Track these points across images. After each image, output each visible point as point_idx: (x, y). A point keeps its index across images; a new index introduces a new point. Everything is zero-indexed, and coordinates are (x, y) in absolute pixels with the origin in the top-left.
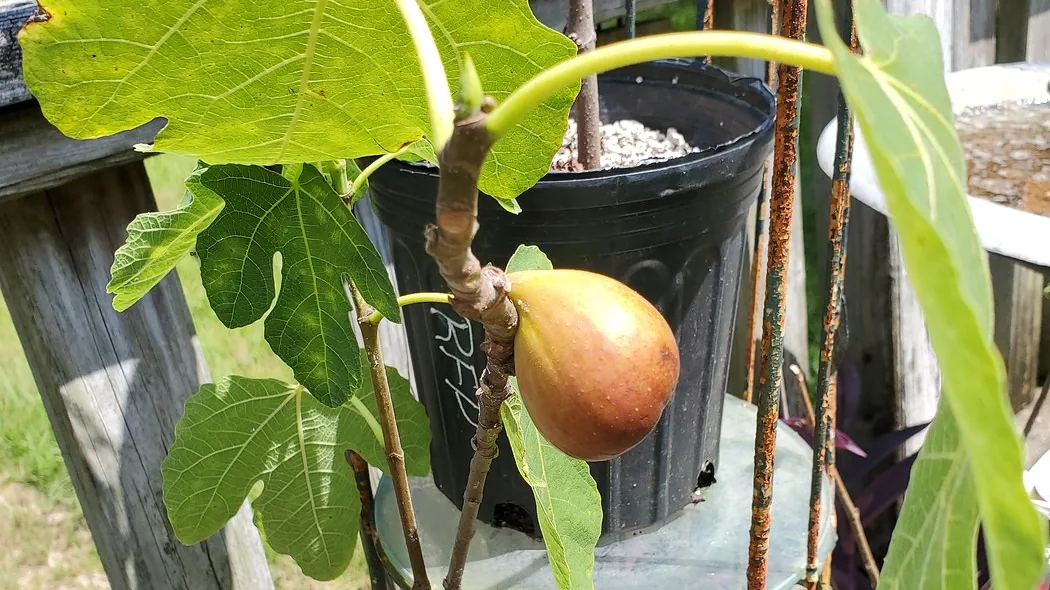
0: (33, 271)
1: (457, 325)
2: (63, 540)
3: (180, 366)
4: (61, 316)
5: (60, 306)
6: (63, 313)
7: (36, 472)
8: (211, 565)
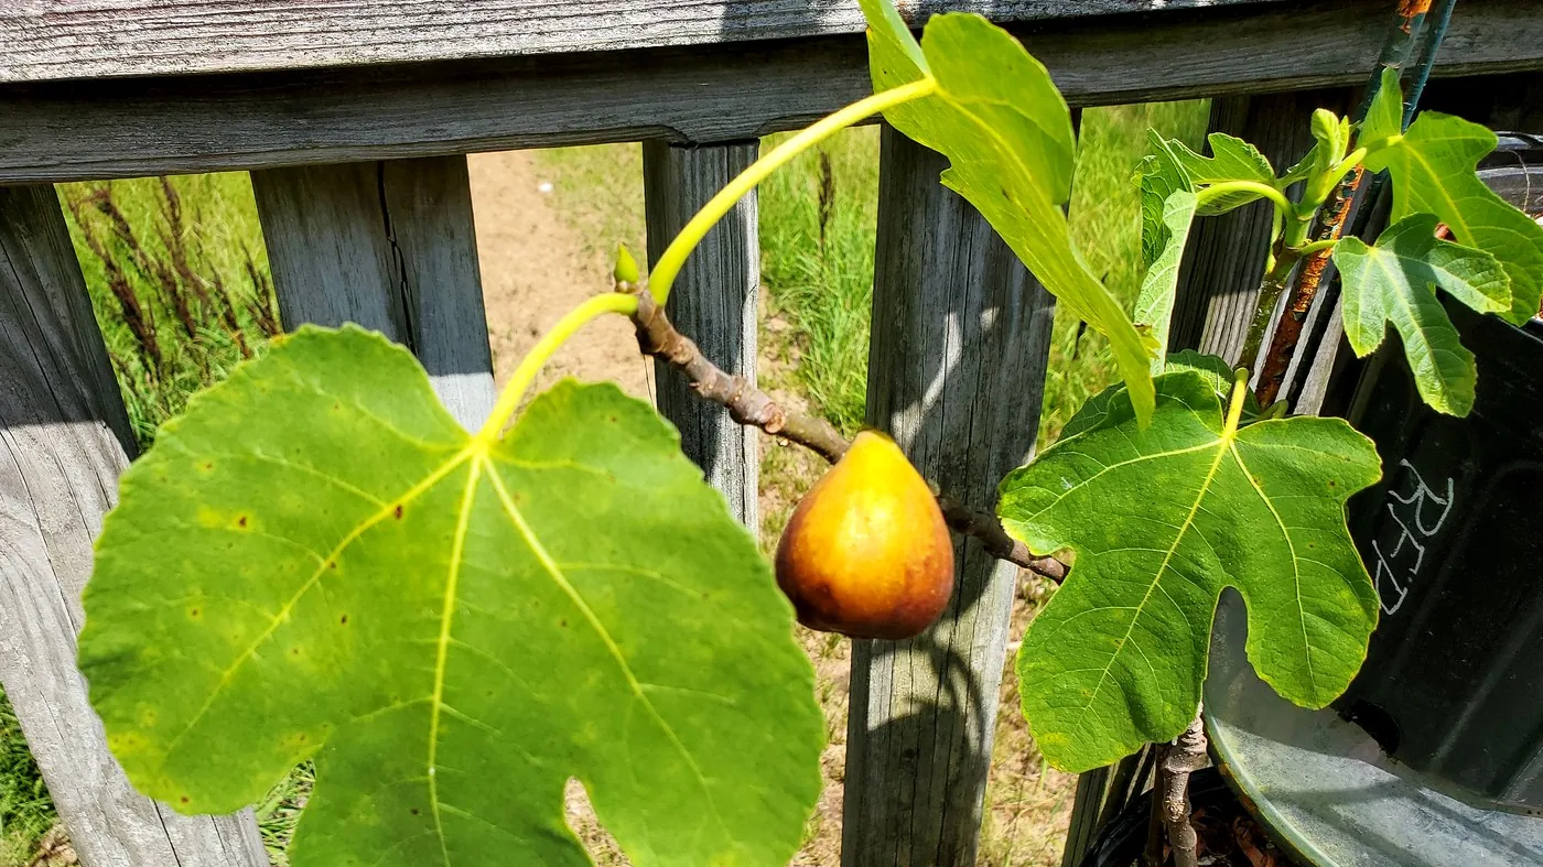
0: (923, 190)
1: (1431, 494)
2: (775, 350)
3: (1024, 333)
4: (930, 245)
5: (932, 236)
6: (933, 242)
7: (775, 272)
8: (965, 545)
